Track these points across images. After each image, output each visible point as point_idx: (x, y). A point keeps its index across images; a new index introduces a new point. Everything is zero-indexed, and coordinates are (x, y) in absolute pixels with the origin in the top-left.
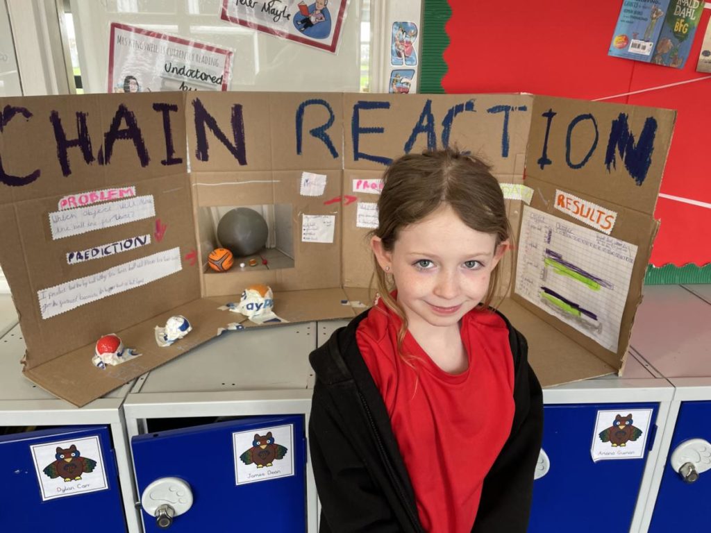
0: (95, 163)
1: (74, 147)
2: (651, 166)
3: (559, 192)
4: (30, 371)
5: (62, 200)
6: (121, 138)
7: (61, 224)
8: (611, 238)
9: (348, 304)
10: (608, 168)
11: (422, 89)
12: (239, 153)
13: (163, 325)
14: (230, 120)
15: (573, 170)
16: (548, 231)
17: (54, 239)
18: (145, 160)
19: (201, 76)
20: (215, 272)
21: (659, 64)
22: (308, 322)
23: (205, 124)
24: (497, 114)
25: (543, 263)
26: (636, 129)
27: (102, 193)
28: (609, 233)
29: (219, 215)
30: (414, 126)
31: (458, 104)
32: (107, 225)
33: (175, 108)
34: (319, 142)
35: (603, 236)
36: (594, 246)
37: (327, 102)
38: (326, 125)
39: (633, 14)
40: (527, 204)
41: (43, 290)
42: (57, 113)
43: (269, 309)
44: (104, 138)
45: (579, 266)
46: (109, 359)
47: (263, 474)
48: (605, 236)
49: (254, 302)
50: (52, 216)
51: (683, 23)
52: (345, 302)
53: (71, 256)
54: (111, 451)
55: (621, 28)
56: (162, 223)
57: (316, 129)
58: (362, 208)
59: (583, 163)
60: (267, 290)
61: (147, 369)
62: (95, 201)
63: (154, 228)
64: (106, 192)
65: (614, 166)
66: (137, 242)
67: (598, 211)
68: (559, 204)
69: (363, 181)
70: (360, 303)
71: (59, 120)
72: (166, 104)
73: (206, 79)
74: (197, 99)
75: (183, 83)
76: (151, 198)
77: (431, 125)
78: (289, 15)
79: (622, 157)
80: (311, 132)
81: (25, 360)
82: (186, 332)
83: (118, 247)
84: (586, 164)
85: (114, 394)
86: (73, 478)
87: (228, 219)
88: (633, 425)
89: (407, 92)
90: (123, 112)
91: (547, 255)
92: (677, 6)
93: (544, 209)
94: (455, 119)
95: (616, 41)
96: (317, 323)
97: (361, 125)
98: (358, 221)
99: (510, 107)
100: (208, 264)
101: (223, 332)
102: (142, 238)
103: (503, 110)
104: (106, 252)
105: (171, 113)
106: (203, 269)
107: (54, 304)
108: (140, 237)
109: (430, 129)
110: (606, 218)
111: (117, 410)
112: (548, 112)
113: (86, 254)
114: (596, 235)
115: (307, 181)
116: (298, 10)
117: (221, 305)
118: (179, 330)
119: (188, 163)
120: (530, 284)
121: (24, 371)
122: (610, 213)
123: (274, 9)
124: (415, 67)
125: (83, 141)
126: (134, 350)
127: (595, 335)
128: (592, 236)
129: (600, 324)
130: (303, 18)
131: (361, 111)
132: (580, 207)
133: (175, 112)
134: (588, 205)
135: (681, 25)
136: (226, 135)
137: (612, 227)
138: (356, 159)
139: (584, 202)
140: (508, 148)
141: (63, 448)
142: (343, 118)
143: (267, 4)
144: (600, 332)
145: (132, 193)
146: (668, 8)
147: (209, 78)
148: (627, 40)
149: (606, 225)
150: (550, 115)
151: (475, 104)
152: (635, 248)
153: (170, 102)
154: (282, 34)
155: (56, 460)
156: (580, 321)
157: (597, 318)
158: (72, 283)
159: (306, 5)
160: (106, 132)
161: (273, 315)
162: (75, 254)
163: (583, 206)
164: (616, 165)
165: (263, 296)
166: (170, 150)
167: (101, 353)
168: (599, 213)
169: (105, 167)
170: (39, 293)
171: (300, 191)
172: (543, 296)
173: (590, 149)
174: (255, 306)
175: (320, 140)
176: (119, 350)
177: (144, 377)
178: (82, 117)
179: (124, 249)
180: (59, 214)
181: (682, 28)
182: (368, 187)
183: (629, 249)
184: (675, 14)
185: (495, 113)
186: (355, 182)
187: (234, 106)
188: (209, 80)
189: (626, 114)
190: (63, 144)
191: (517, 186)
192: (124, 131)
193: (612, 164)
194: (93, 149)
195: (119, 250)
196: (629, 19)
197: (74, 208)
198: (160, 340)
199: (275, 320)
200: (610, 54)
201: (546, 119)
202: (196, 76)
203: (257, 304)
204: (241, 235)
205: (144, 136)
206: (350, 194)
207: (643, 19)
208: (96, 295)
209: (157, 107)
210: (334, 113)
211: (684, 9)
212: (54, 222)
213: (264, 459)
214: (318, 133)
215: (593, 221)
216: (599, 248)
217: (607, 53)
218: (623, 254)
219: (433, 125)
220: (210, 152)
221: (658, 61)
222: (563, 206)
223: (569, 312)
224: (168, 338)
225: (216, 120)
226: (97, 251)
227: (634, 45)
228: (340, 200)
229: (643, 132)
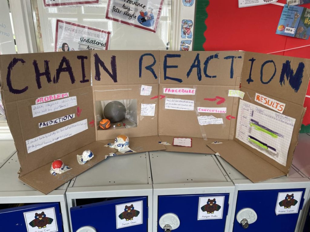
0: (52, 82)
1: (43, 76)
2: (302, 84)
3: (257, 94)
4: (22, 177)
5: (37, 99)
6: (63, 72)
7: (37, 110)
8: (282, 115)
9: (162, 143)
10: (281, 84)
11: (194, 49)
12: (114, 77)
13: (81, 154)
14: (110, 63)
15: (264, 84)
16: (252, 111)
17: (33, 117)
18: (73, 80)
19: (96, 43)
20: (103, 129)
21: (298, 37)
22: (145, 152)
23: (99, 65)
24: (229, 59)
25: (249, 125)
26: (294, 67)
27: (55, 96)
28: (282, 113)
29: (104, 105)
30: (191, 65)
31: (211, 55)
32: (56, 110)
33: (86, 58)
34: (149, 72)
35: (279, 114)
36: (275, 118)
37: (153, 54)
38: (152, 64)
39: (286, 16)
40: (241, 99)
41: (28, 140)
42: (36, 61)
43: (127, 146)
44: (56, 71)
45: (267, 127)
46: (58, 171)
47: (129, 224)
48: (280, 114)
49: (121, 143)
50: (33, 107)
51: (308, 20)
52: (161, 142)
53: (41, 124)
54: (60, 214)
55: (282, 22)
56: (80, 108)
57: (148, 66)
58: (167, 100)
59: (269, 82)
60: (127, 138)
61: (75, 175)
62: (52, 100)
63: (77, 111)
64: (56, 95)
65: (284, 83)
66: (69, 117)
67: (276, 103)
68: (257, 99)
69: (168, 89)
70: (167, 143)
71: (37, 64)
72: (83, 56)
73: (98, 44)
74: (96, 54)
75: (89, 46)
76: (75, 97)
77: (199, 64)
78: (136, 17)
79: (288, 80)
80: (145, 67)
81: (20, 172)
82: (91, 158)
83: (61, 120)
84: (270, 82)
85: (61, 188)
86: (42, 227)
87: (108, 106)
88: (294, 198)
89: (188, 50)
90: (64, 60)
91: (251, 122)
92: (306, 13)
93: (250, 101)
94: (209, 62)
95: (279, 28)
96: (149, 152)
97: (168, 65)
98: (165, 106)
99: (234, 57)
100: (99, 126)
101: (108, 157)
102: (71, 115)
103: (231, 58)
104: (56, 122)
105: (85, 60)
106: (97, 128)
107: (33, 146)
108: (70, 115)
109: (198, 66)
110: (280, 106)
111: (63, 195)
112: (251, 59)
113: (47, 123)
114: (275, 114)
115: (143, 89)
116: (140, 14)
117: (106, 144)
118: (88, 157)
119: (91, 82)
120: (243, 134)
121: (19, 177)
122: (282, 104)
123: (129, 14)
124: (192, 39)
125: (47, 73)
126: (69, 166)
127: (275, 158)
128: (273, 114)
129: (278, 153)
130: (142, 18)
131: (168, 59)
132: (267, 101)
133: (86, 59)
134: (271, 100)
135: (307, 21)
136: (108, 69)
137: (283, 110)
138: (165, 79)
139: (269, 99)
140: (233, 74)
141: (38, 213)
142: (160, 61)
143: (126, 12)
144: (277, 157)
145: (67, 95)
146: (302, 13)
147: (100, 44)
148: (284, 27)
149: (280, 109)
150: (253, 60)
151: (218, 55)
152: (294, 120)
153: (85, 55)
154: (132, 24)
155: (35, 219)
156: (267, 151)
157: (276, 150)
158: (41, 136)
159: (143, 12)
160: (57, 69)
161: (129, 149)
162: (43, 123)
163: (269, 100)
164: (285, 83)
165: (125, 141)
166: (84, 76)
167: (54, 168)
168: (277, 104)
169: (56, 84)
170: (27, 141)
171: (140, 93)
172: (250, 140)
173: (272, 75)
174: (121, 145)
175: (150, 71)
176: (62, 167)
177: (74, 179)
178: (47, 63)
179: (64, 121)
180: (36, 106)
181: (308, 22)
182: (170, 91)
183: (291, 120)
184: (305, 16)
185: (227, 59)
186: (165, 89)
187: (112, 57)
188: (100, 45)
189: (289, 61)
190: (38, 75)
191: (237, 91)
192: (65, 68)
193: (283, 83)
194: (51, 77)
195: (61, 121)
196: (285, 18)
197: (42, 103)
198: (79, 161)
199: (130, 151)
200: (276, 33)
201: (251, 62)
202: (94, 43)
203: (122, 144)
204: (114, 113)
205: (73, 70)
206: (162, 95)
207: (291, 18)
208: (51, 141)
209: (79, 57)
210: (156, 60)
211: (309, 14)
212: (34, 109)
213: (129, 217)
214: (149, 68)
215: (274, 107)
216: (277, 119)
217: (275, 33)
218: (288, 122)
219: (200, 64)
220: (101, 77)
221: (298, 36)
222: (259, 100)
223: (262, 147)
224: (83, 160)
225: (104, 62)
226: (52, 122)
227: (287, 30)
228: (158, 97)
229: (297, 69)
